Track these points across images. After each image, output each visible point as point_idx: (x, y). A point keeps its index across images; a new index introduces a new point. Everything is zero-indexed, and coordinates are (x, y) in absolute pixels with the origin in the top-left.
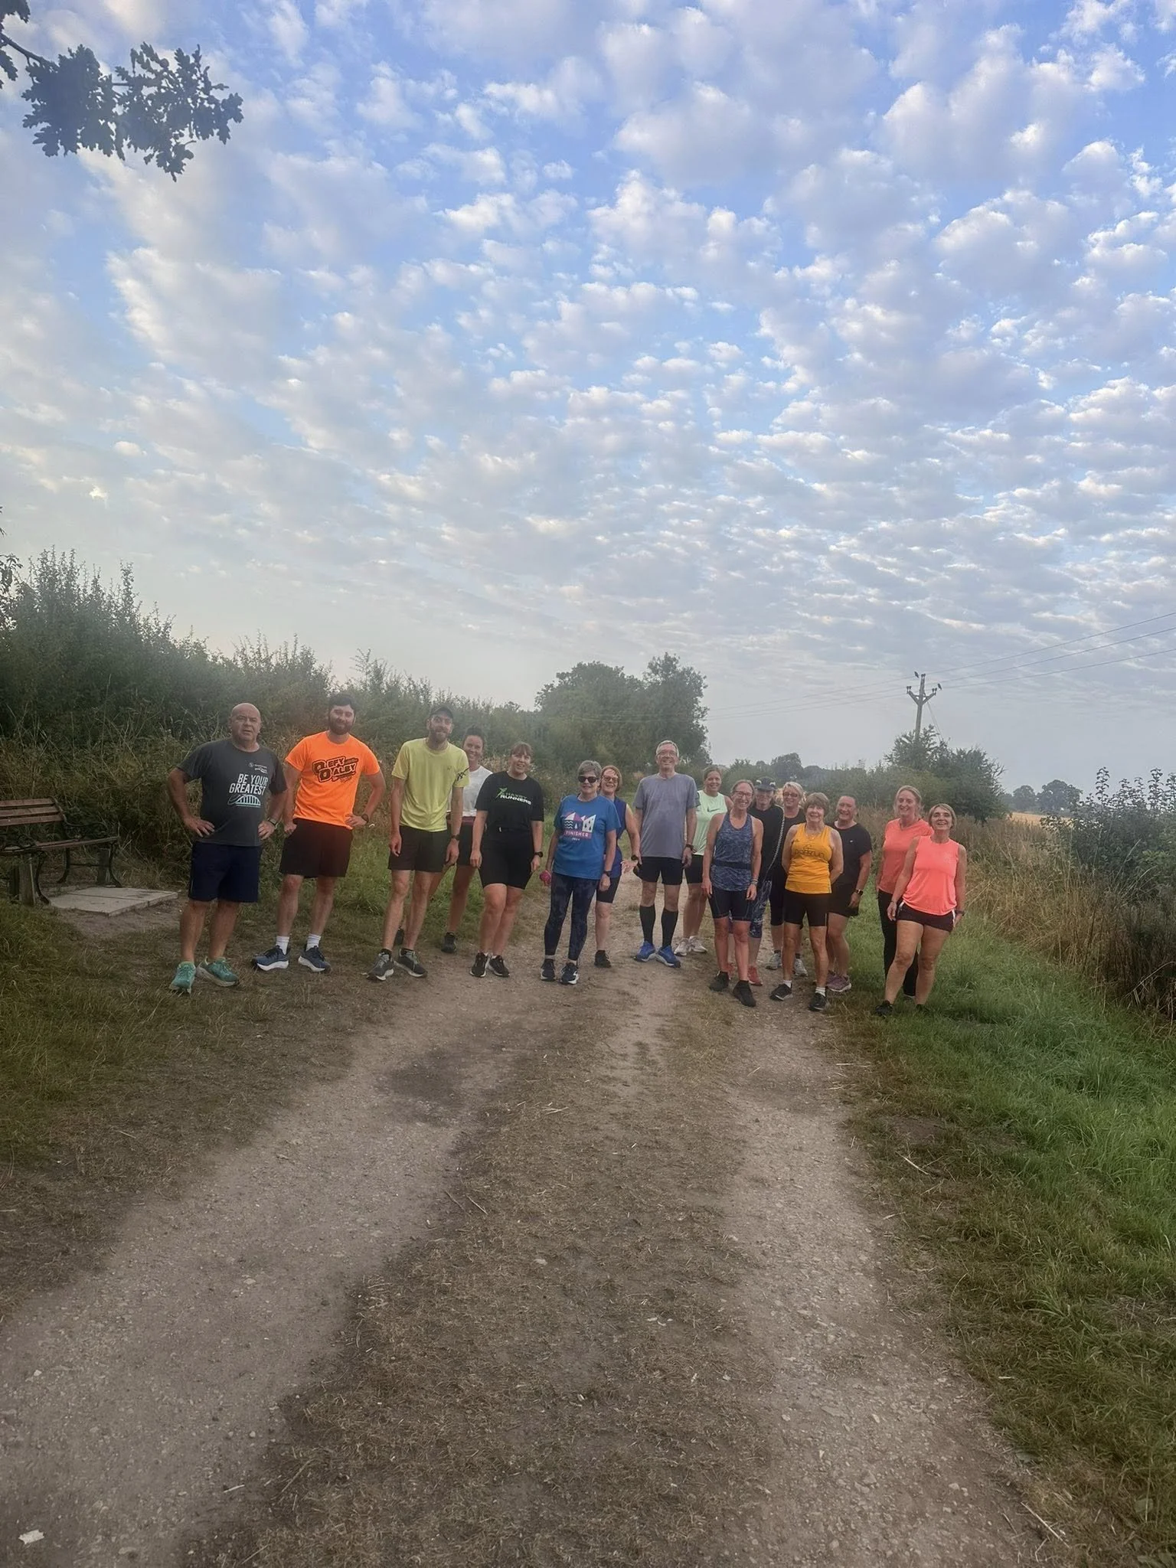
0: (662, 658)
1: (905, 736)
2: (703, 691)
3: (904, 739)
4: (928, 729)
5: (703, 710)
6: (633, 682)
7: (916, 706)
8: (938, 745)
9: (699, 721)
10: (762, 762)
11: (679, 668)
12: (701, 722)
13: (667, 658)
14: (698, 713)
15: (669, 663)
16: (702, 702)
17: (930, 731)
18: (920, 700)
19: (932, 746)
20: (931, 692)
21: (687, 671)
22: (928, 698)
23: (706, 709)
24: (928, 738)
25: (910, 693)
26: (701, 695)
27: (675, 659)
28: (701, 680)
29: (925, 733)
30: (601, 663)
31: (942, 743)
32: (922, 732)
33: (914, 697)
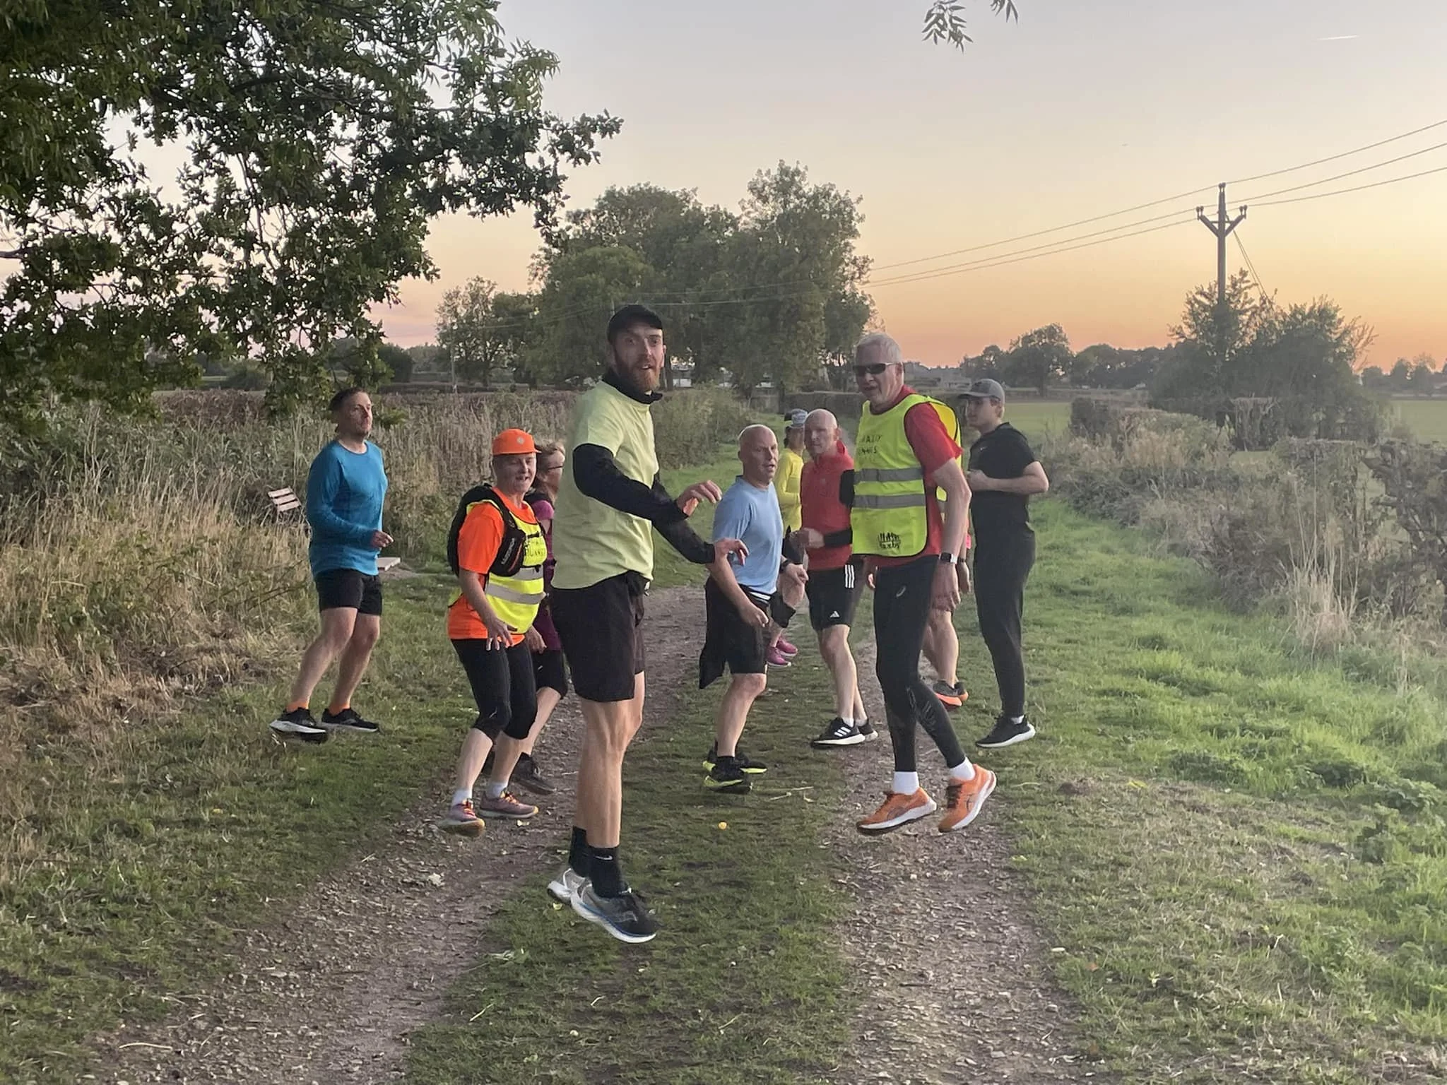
0: (775, 172)
1: (1202, 293)
2: (858, 227)
3: (1199, 297)
4: (1238, 277)
5: (859, 262)
6: (720, 220)
7: (1216, 239)
8: (1257, 303)
9: (856, 284)
10: (994, 348)
11: (808, 188)
12: (860, 289)
13: (784, 171)
14: (852, 269)
15: (786, 182)
16: (859, 247)
17: (1242, 281)
18: (1221, 229)
19: (1247, 306)
20: (1239, 213)
21: (823, 194)
22: (1234, 224)
23: (866, 260)
24: (1237, 292)
25: (1203, 219)
26: (854, 233)
27: (797, 172)
28: (853, 209)
29: (1234, 285)
30: (652, 185)
31: (1263, 300)
32: (1228, 282)
33: (1209, 224)
